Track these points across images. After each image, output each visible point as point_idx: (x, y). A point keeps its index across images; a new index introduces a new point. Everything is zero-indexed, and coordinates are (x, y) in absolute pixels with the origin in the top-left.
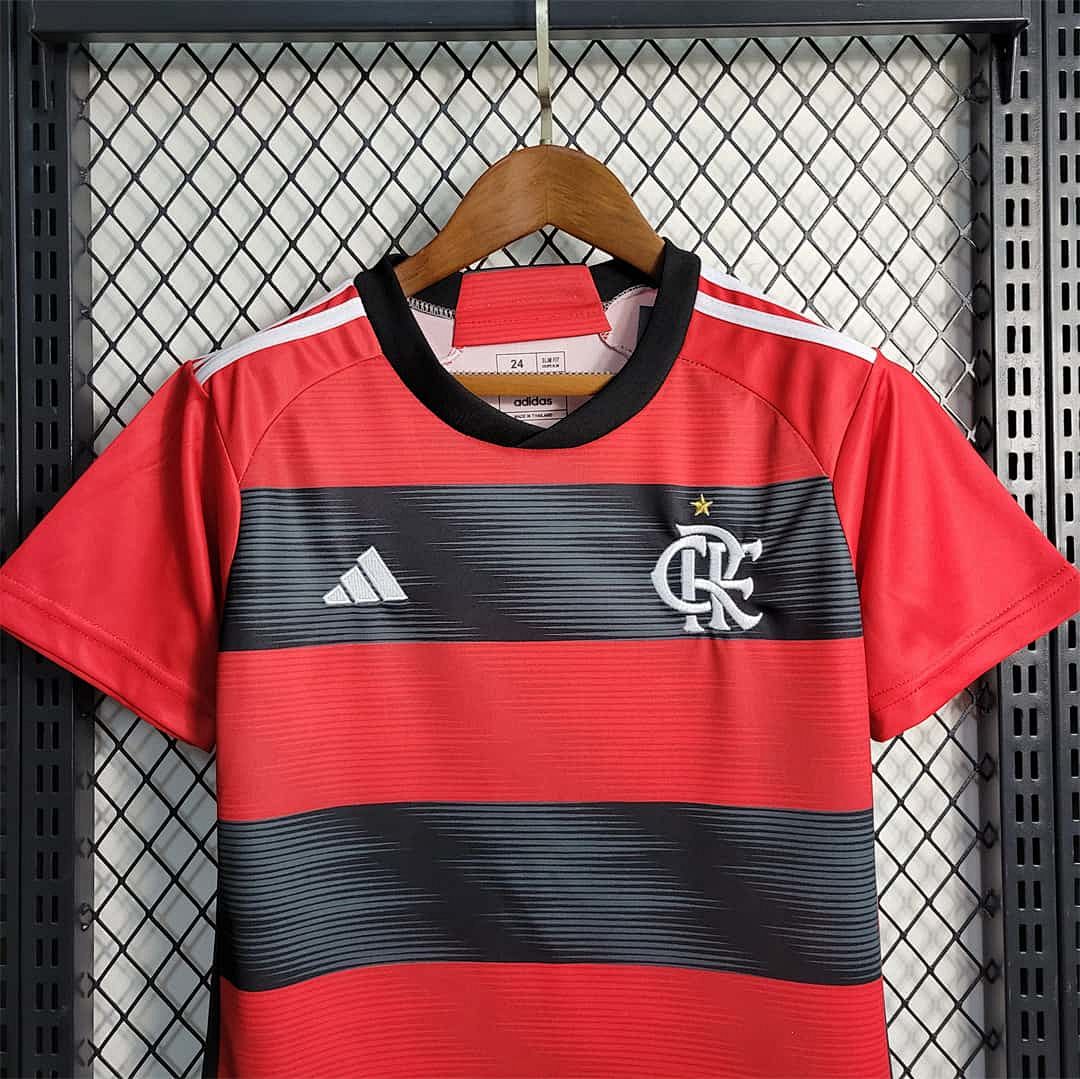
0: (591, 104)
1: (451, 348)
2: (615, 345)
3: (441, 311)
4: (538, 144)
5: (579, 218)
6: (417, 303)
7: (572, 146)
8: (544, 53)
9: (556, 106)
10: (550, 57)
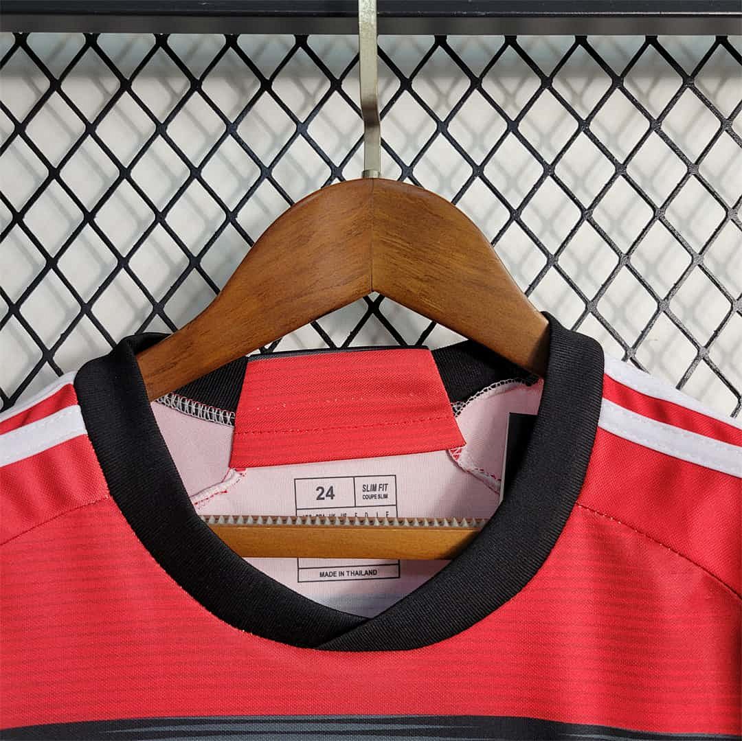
0: (433, 126)
1: (228, 468)
2: (472, 468)
3: (214, 414)
4: (360, 177)
5: (419, 284)
6: (180, 401)
7: (407, 181)
8: (369, 61)
9: (386, 129)
10: (379, 67)
